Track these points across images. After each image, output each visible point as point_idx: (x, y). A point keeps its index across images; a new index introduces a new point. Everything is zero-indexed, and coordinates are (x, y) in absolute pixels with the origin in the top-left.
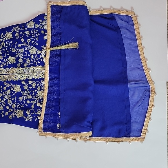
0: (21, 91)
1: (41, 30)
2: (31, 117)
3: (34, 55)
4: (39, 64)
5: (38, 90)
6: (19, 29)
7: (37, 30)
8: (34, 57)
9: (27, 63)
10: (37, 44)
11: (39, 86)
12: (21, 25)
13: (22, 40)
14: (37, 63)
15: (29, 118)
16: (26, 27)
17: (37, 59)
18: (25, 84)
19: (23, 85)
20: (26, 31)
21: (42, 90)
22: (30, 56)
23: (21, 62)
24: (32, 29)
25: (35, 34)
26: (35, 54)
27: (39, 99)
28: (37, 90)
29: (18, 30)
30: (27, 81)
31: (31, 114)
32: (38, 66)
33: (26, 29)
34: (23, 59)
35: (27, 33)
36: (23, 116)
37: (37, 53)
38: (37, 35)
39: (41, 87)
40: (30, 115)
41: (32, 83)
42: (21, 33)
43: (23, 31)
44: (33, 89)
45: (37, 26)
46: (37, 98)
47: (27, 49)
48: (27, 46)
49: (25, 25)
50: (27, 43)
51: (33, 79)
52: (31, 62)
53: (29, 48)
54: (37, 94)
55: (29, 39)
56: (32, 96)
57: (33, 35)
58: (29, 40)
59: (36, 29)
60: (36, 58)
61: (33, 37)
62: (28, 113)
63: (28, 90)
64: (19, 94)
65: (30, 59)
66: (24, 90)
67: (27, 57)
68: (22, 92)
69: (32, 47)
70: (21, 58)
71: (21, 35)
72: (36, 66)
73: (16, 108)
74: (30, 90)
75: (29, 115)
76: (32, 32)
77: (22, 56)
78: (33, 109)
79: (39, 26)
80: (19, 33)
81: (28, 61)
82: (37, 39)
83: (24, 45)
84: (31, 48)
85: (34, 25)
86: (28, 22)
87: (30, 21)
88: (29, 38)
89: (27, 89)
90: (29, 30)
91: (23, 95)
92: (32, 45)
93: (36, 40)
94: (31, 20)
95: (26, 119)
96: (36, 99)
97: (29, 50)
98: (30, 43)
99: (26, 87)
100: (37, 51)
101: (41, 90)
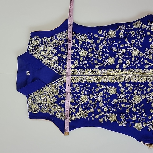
0: (117, 93)
1: (148, 31)
2: (125, 122)
3: (135, 57)
5: (134, 95)
7: (143, 31)
8: (135, 60)
9: (126, 65)
10: (141, 46)
11: (136, 90)
12: (126, 24)
13: (126, 40)
15: (122, 124)
16: (132, 26)
17: (138, 62)
18: (121, 87)
19: (120, 88)
20: (132, 30)
21: (139, 94)
22: (131, 57)
24: (139, 29)
25: (141, 35)
26: (137, 56)
27: (135, 104)
29: (124, 29)
30: (124, 83)
31: (126, 119)
33: (132, 29)
35: (133, 33)
36: (117, 121)
37: (139, 55)
38: (142, 36)
41: (129, 87)
42: (125, 33)
43: (128, 31)
44: (129, 92)
45: (144, 26)
46: (133, 102)
47: (130, 50)
48: (130, 47)
49: (131, 24)
50: (131, 44)
51: (130, 82)
52: (131, 64)
53: (132, 49)
54: (133, 99)
55: (133, 40)
56: (128, 100)
57: (138, 36)
58: (133, 41)
59: (142, 30)
60: (137, 60)
61: (138, 38)
62: (122, 117)
63: (124, 93)
64: (114, 97)
65: (131, 61)
66: (120, 93)
68: (118, 95)
69: (135, 48)
70: (121, 59)
71: (125, 35)
73: (108, 112)
74: (126, 93)
75: (124, 119)
76: (137, 33)
77: (122, 57)
78: (128, 113)
79: (147, 27)
81: (128, 63)
82: (142, 40)
83: (127, 45)
84: (133, 50)
85: (141, 25)
86: (135, 22)
88: (134, 38)
89: (123, 92)
90: (135, 30)
91: (118, 98)
92: (136, 47)
93: (140, 41)
94: (138, 20)
95: (119, 124)
96: (132, 104)
97: (132, 52)
98: (134, 44)
99: (122, 90)
100: (139, 53)
101: (137, 95)
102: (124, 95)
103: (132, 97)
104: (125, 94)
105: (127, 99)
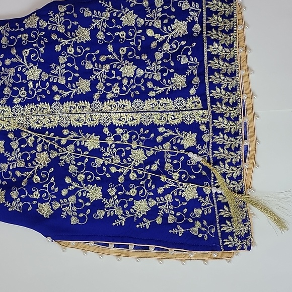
0: (5, 152)
1: (52, 32)
2: (21, 203)
3: (35, 82)
4: (42, 101)
5: (37, 152)
6: (8, 29)
7: (43, 33)
8: (34, 87)
9: (20, 97)
10: (42, 60)
12: (12, 22)
13: (14, 51)
14: (40, 97)
15: (16, 206)
16: (23, 25)
17: (41, 90)
18: (13, 139)
19: (10, 140)
20: (22, 33)
21: (45, 150)
22: (27, 83)
23: (8, 95)
24: (34, 29)
25: (40, 39)
27: (38, 169)
28: (36, 150)
29: (7, 32)
30: (17, 133)
32: (40, 103)
33: (22, 30)
34: (11, 88)
35: (24, 37)
37: (40, 77)
38: (42, 41)
39: (43, 145)
40: (19, 199)
42: (11, 37)
43: (16, 34)
44: (28, 148)
45: (44, 24)
47: (22, 68)
48: (21, 64)
49: (20, 21)
50: (22, 57)
52: (28, 95)
54: (35, 159)
55: (26, 50)
56: (26, 162)
57: (35, 43)
58: (26, 52)
59: (41, 30)
60: (39, 87)
61: (34, 45)
63: (19, 149)
65: (27, 89)
67: (20, 86)
68: (7, 154)
69: (31, 65)
70: (8, 86)
71: (11, 42)
72: (37, 103)
75: (17, 198)
76: (33, 36)
77: (10, 83)
79: (48, 25)
80: (8, 38)
81: (22, 94)
82: (42, 49)
83: (16, 60)
84: (28, 68)
85: (38, 22)
86: (27, 17)
87: (31, 15)
88: (27, 47)
89: (17, 148)
90: (28, 31)
91: (9, 159)
92: (33, 62)
93: (39, 51)
94: (33, 13)
96: (33, 169)
97: (25, 72)
98: (28, 58)
99: (14, 145)
100: (41, 74)
101: (42, 151)
102: (18, 153)
103: (34, 156)
104: (21, 151)
105: (24, 161)
